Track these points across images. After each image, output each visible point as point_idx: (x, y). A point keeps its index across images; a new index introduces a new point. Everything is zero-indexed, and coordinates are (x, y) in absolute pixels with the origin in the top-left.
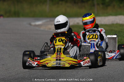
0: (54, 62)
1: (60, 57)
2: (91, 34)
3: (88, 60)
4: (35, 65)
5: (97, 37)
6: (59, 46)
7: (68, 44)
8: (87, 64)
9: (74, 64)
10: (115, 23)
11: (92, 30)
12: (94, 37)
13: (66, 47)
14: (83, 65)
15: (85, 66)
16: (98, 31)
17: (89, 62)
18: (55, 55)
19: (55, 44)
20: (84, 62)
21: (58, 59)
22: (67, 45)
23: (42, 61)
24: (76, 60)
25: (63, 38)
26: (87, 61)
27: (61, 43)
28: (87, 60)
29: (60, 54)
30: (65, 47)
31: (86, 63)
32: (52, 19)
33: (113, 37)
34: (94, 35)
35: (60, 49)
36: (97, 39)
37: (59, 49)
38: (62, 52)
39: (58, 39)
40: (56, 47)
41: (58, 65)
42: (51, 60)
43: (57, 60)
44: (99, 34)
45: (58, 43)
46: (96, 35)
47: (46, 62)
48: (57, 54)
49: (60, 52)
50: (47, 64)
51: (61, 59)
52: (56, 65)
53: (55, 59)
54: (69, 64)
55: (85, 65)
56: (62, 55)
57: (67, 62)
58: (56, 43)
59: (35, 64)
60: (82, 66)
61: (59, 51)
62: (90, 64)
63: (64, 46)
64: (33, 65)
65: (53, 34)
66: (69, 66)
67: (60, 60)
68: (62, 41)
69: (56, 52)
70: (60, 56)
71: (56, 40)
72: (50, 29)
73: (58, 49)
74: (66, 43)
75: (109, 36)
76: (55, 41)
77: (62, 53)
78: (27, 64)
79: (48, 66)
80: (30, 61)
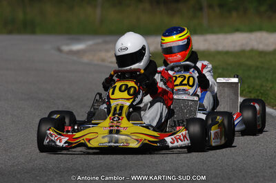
0: (103, 137)
1: (118, 127)
2: (178, 76)
3: (184, 132)
4: (61, 144)
5: (191, 83)
6: (120, 102)
7: (140, 97)
8: (180, 143)
9: (149, 141)
10: (248, 48)
11: (181, 66)
12: (185, 82)
13: (134, 103)
14: (170, 145)
15: (176, 148)
17: (185, 137)
18: (107, 123)
19: (112, 97)
20: (173, 137)
21: (114, 130)
22: (138, 100)
23: (77, 135)
24: (156, 134)
25: (131, 84)
26: (180, 136)
27: (125, 95)
28: (180, 134)
29: (119, 119)
30: (132, 103)
32: (108, 38)
33: (230, 81)
34: (185, 77)
35: (122, 107)
36: (192, 86)
37: (118, 108)
38: (124, 115)
39: (118, 84)
40: (113, 103)
41: (112, 144)
42: (98, 135)
43: (111, 132)
45: (118, 94)
46: (189, 77)
47: (88, 137)
48: (113, 119)
49: (120, 114)
50: (89, 140)
51: (122, 130)
52: (109, 142)
53: (107, 131)
54: (138, 141)
55: (176, 144)
56: (125, 122)
57: (134, 137)
58: (113, 93)
59: (62, 142)
60: (167, 148)
61: (118, 112)
62: (187, 142)
63: (131, 100)
64: (58, 143)
65: (112, 73)
66: (137, 146)
67: (118, 132)
68: (128, 89)
69: (110, 116)
70: (118, 124)
71: (115, 88)
72: (103, 60)
73: (115, 109)
74: (135, 95)
75: (222, 79)
76: (111, 91)
77: (123, 118)
78: (46, 142)
79: (89, 145)
80: (51, 135)
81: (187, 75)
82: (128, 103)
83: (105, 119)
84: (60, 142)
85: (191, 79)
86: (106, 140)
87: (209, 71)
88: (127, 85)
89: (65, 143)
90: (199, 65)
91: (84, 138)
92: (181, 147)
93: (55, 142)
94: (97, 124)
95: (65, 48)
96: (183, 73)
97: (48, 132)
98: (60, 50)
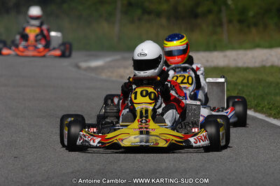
0: (135, 138)
1: (147, 128)
3: (204, 133)
4: (95, 144)
5: (190, 82)
6: (144, 106)
8: (202, 143)
9: (176, 141)
13: (156, 107)
14: (194, 145)
15: (199, 147)
16: (193, 69)
17: (205, 137)
18: (136, 124)
19: (135, 101)
20: (195, 137)
21: (144, 132)
23: (109, 136)
24: (180, 135)
25: (150, 90)
26: (202, 137)
27: (147, 99)
28: (201, 135)
29: (147, 121)
31: (200, 139)
34: (185, 77)
35: (147, 111)
37: (144, 112)
38: (150, 118)
40: (138, 108)
41: (143, 144)
42: (130, 135)
43: (141, 133)
44: (193, 75)
45: (140, 99)
46: (188, 77)
47: (120, 137)
48: (141, 122)
49: (147, 117)
50: (122, 140)
51: (150, 131)
53: (138, 132)
54: (167, 141)
55: (198, 144)
56: (152, 125)
57: (163, 137)
58: (135, 98)
59: (96, 142)
60: (191, 147)
61: (144, 114)
62: (207, 142)
63: (153, 104)
64: (92, 143)
66: (166, 146)
67: (148, 133)
68: (148, 94)
69: (138, 118)
70: (147, 126)
71: (136, 93)
73: (141, 112)
74: (156, 99)
76: (133, 96)
77: (149, 120)
78: (79, 142)
79: (123, 145)
80: (85, 136)
81: (186, 75)
82: (151, 107)
83: (133, 121)
84: (94, 142)
85: (190, 78)
86: (138, 140)
87: (202, 74)
88: (147, 91)
89: (98, 143)
90: (194, 66)
91: (117, 138)
92: (203, 147)
93: (88, 142)
94: (127, 126)
95: (83, 65)
96: (182, 73)
97: (81, 133)
98: (78, 67)
